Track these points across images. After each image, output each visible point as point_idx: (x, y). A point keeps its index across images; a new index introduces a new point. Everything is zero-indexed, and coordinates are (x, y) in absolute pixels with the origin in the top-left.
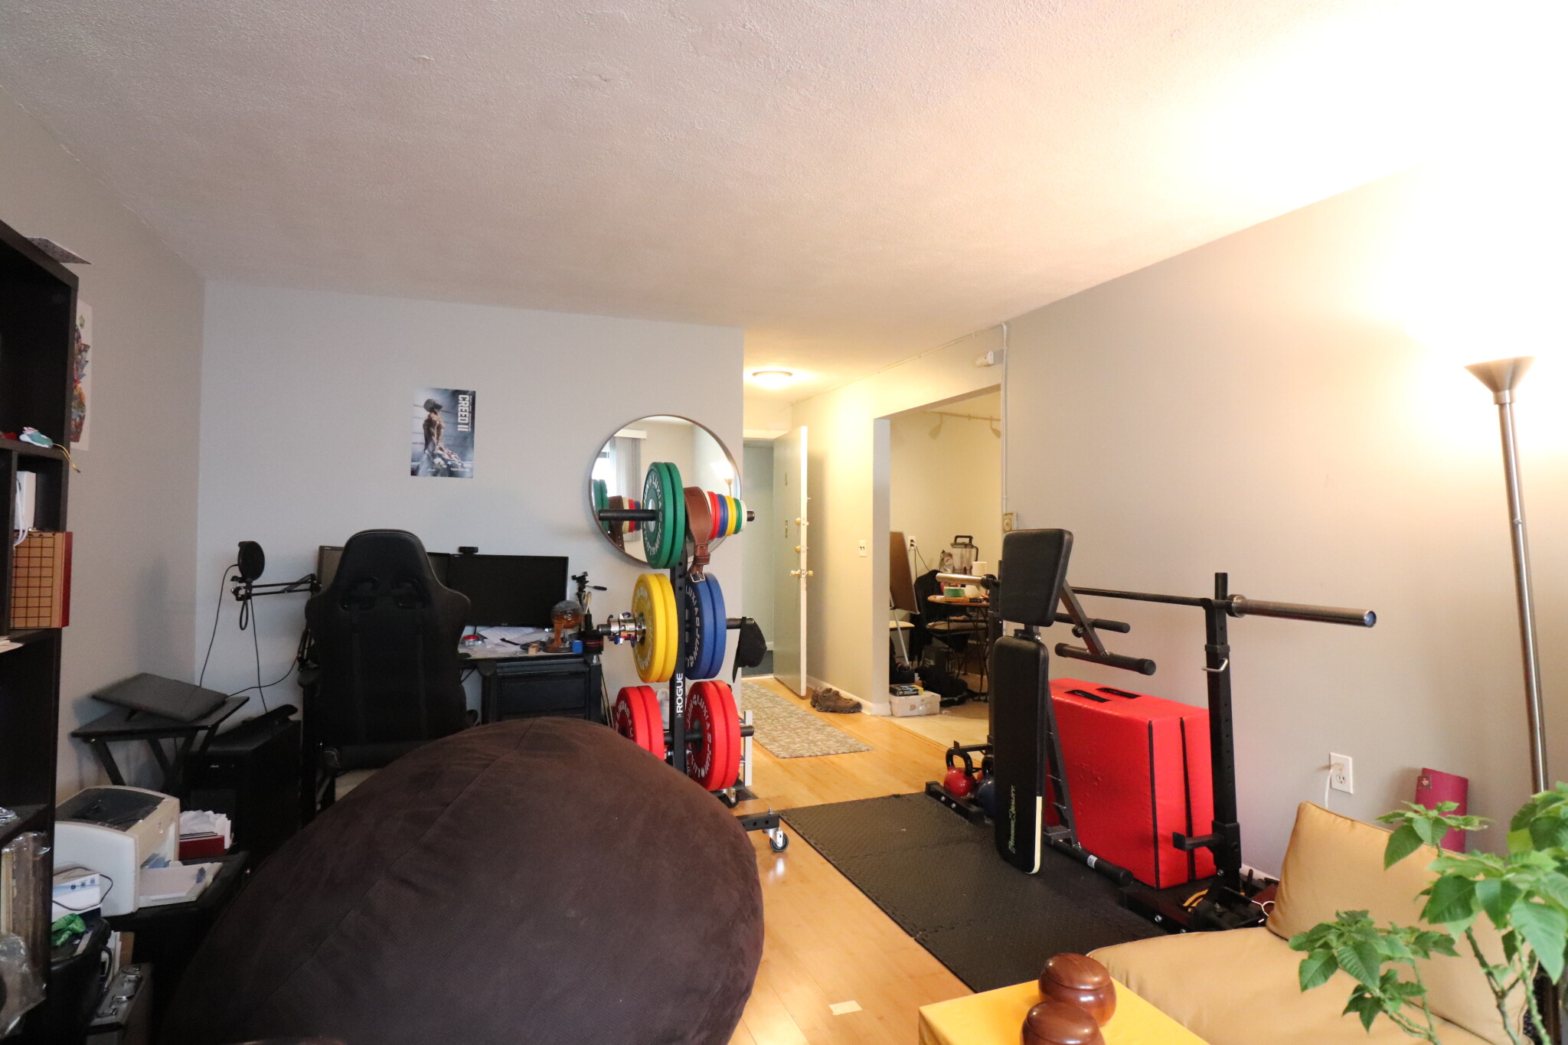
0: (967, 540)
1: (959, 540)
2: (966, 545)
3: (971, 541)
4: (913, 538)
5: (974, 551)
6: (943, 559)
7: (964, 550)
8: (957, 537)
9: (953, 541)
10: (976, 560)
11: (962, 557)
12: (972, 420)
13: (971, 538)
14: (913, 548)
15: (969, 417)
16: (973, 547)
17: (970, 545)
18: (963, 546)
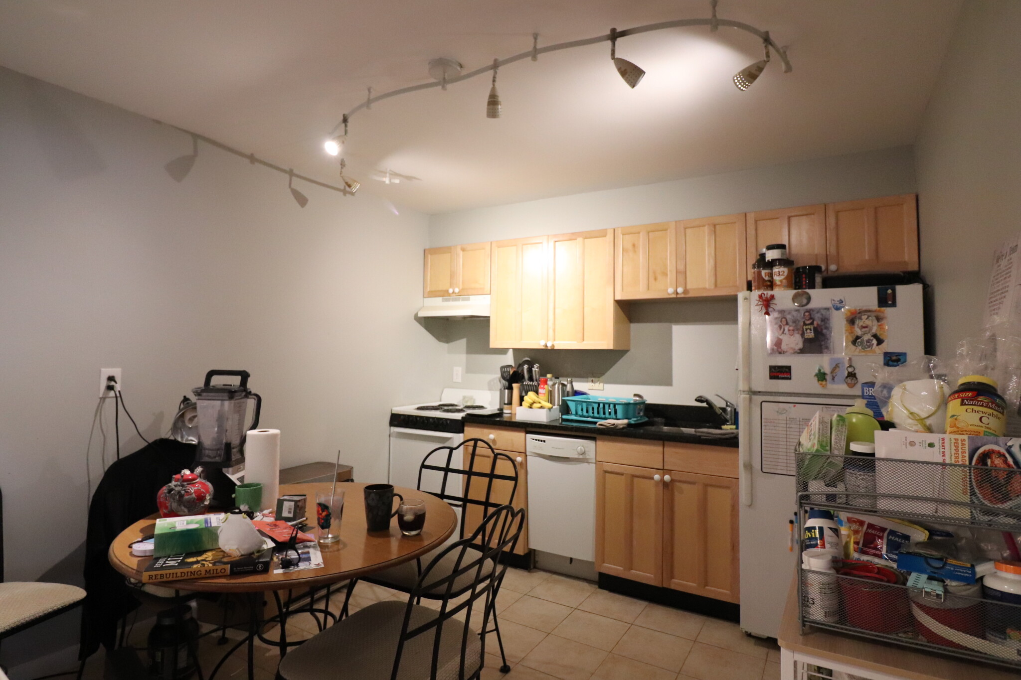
0: (236, 381)
1: (216, 381)
2: (230, 393)
3: (244, 382)
4: (116, 372)
5: (251, 403)
6: (182, 416)
7: (227, 403)
8: (211, 374)
9: (201, 384)
10: (254, 427)
11: (221, 419)
12: (257, 164)
13: (244, 376)
14: (112, 394)
15: (252, 159)
16: (248, 394)
17: (243, 391)
18: (226, 395)
